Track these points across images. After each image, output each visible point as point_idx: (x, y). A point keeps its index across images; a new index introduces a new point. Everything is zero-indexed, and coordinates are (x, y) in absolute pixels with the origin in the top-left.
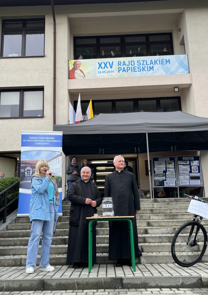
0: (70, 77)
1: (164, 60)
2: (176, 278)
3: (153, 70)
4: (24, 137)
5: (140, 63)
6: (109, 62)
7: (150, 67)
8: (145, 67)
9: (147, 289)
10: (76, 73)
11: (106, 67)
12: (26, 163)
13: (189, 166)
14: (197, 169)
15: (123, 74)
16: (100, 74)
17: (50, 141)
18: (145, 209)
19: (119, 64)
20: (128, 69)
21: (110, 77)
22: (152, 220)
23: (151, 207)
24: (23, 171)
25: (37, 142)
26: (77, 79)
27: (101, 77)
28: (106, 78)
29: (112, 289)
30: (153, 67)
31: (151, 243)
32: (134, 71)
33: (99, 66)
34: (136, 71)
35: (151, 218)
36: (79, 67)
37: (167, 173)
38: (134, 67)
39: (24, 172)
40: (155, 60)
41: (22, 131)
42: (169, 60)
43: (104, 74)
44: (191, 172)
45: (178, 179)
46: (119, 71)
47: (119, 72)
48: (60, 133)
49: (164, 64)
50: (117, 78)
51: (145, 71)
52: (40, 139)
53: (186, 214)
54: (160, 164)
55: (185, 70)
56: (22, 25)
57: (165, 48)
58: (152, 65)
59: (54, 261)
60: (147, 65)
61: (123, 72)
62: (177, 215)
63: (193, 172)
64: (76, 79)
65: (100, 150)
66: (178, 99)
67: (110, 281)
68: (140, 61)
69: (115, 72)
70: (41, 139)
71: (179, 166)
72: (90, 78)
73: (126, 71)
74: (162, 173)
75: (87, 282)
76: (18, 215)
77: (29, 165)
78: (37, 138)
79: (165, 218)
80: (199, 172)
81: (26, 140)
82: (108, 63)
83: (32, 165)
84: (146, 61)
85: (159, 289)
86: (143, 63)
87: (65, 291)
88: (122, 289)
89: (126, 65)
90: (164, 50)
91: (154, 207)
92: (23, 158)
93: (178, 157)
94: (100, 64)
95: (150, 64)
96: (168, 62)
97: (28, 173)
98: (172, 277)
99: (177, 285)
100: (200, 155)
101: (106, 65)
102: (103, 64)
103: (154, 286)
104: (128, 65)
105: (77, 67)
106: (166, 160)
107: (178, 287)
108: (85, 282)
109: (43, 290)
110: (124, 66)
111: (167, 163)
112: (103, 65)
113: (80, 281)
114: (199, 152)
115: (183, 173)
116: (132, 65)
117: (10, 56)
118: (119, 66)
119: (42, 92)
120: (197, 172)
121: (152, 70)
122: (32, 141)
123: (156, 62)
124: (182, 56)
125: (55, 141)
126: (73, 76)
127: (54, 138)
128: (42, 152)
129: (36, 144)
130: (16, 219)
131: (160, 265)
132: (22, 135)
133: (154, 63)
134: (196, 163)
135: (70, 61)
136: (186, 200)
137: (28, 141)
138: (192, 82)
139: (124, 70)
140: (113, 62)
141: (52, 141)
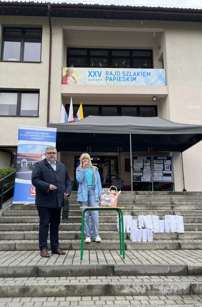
0: (63, 83)
1: (145, 72)
2: (164, 266)
3: (136, 81)
4: (20, 131)
5: (125, 74)
6: (98, 72)
7: (133, 78)
8: (129, 78)
9: (137, 276)
10: (68, 79)
11: (95, 76)
12: (22, 156)
13: (162, 165)
14: (169, 167)
15: (109, 83)
16: (89, 82)
17: (45, 136)
18: (128, 201)
19: (106, 74)
20: (115, 78)
21: (98, 85)
22: (135, 211)
23: (133, 198)
24: (19, 163)
25: (33, 137)
26: (70, 84)
27: (91, 84)
28: (94, 85)
29: (104, 276)
30: (136, 78)
32: (119, 81)
33: (89, 74)
34: (121, 81)
35: (134, 208)
36: (72, 74)
37: (144, 170)
38: (119, 77)
40: (137, 72)
41: (19, 126)
42: (150, 73)
43: (93, 82)
44: (164, 170)
45: (153, 176)
46: (106, 79)
47: (106, 81)
48: (55, 130)
49: (145, 76)
50: (105, 85)
51: (129, 81)
52: (35, 134)
53: (165, 206)
54: (138, 162)
55: (163, 82)
56: (21, 33)
57: (146, 63)
58: (135, 76)
60: (130, 76)
61: (110, 81)
62: (156, 206)
63: (165, 169)
64: (68, 84)
65: (88, 147)
66: (155, 107)
67: (102, 268)
68: (125, 72)
69: (103, 80)
70: (37, 134)
71: (154, 164)
72: (80, 84)
73: (113, 80)
74: (140, 170)
75: (80, 269)
76: (14, 202)
77: (25, 158)
78: (33, 133)
79: (145, 208)
80: (171, 170)
81: (22, 134)
82: (97, 72)
83: (28, 158)
84: (130, 72)
85: (148, 277)
86: (127, 74)
87: (58, 278)
88: (113, 276)
90: (145, 65)
91: (136, 198)
92: (20, 151)
93: (154, 157)
94: (90, 72)
95: (134, 76)
96: (149, 74)
97: (23, 164)
98: (160, 265)
99: (165, 273)
100: (172, 156)
101: (95, 74)
102: (92, 72)
103: (143, 274)
104: (115, 75)
105: (70, 74)
106: (143, 159)
107: (165, 275)
108: (78, 269)
109: (36, 277)
110: (111, 76)
111: (144, 161)
112: (92, 74)
113: (73, 268)
114: (171, 153)
115: (158, 171)
116: (117, 75)
117: (9, 60)
118: (106, 75)
119: (38, 94)
120: (169, 170)
121: (134, 81)
122: (28, 135)
123: (138, 74)
124: (161, 70)
125: (50, 137)
126: (66, 82)
127: (48, 134)
128: (37, 145)
130: (11, 206)
131: (144, 252)
133: (137, 75)
134: (168, 162)
135: (63, 68)
136: (163, 193)
137: (24, 135)
138: (168, 93)
140: (101, 72)
141: (47, 136)
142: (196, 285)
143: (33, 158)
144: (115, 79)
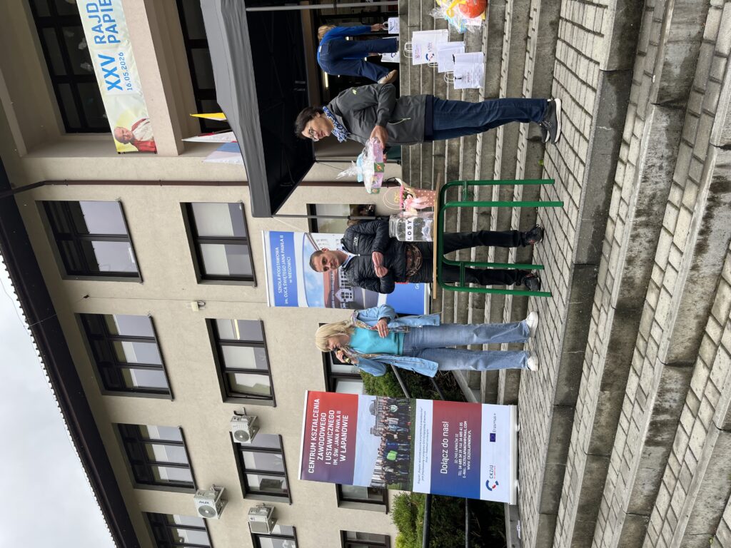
0: (153, 149)
4: (279, 302)
6: (102, 64)
10: (142, 138)
11: (115, 72)
15: (123, 32)
16: (134, 87)
17: (283, 255)
19: (101, 42)
20: (107, 18)
21: (135, 63)
24: (344, 305)
25: (288, 280)
26: (152, 135)
27: (139, 82)
28: (139, 74)
31: (499, 84)
32: (110, 4)
33: (115, 88)
36: (127, 131)
38: (101, 5)
39: (346, 303)
41: (269, 305)
43: (131, 76)
46: (115, 41)
47: (119, 41)
50: (133, 46)
59: (519, 309)
61: (117, 32)
64: (153, 138)
67: (576, 289)
69: (120, 50)
70: (282, 271)
72: (146, 109)
73: (113, 24)
81: (285, 300)
82: (105, 67)
83: (333, 289)
85: (616, 191)
89: (101, 25)
92: (320, 304)
94: (110, 85)
97: (347, 297)
98: (590, 144)
101: (110, 73)
102: (107, 79)
103: (607, 195)
104: (98, 19)
105: (128, 136)
107: (618, 141)
108: (571, 336)
110: (103, 29)
112: (112, 79)
113: (569, 342)
116: (97, 11)
118: (105, 42)
119: (193, 206)
122: (286, 288)
125: (282, 246)
126: (149, 145)
127: (277, 249)
128: (306, 271)
129: (291, 281)
132: (276, 305)
135: (118, 151)
137: (286, 295)
139: (112, 29)
140: (100, 56)
141: (282, 252)
142: (662, 89)
143: (333, 278)
144: (110, 18)
